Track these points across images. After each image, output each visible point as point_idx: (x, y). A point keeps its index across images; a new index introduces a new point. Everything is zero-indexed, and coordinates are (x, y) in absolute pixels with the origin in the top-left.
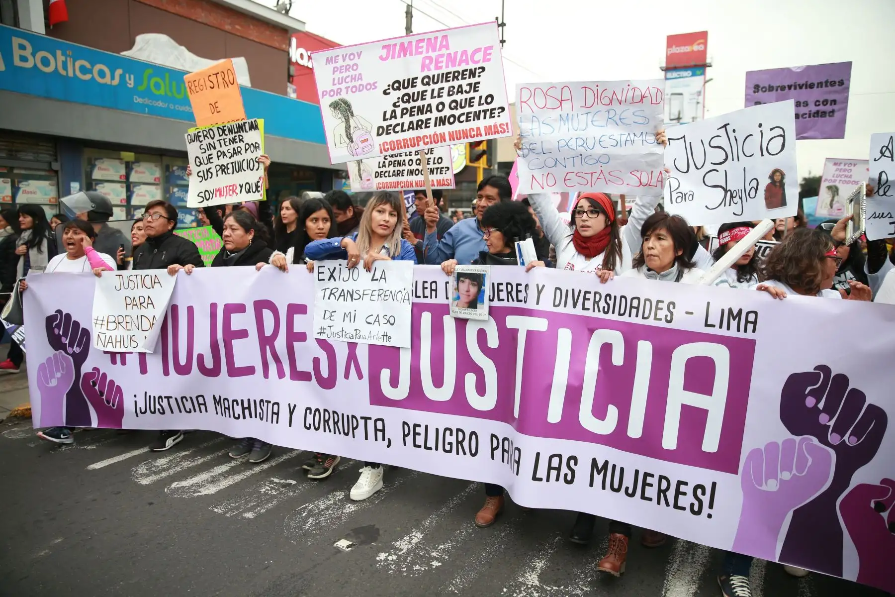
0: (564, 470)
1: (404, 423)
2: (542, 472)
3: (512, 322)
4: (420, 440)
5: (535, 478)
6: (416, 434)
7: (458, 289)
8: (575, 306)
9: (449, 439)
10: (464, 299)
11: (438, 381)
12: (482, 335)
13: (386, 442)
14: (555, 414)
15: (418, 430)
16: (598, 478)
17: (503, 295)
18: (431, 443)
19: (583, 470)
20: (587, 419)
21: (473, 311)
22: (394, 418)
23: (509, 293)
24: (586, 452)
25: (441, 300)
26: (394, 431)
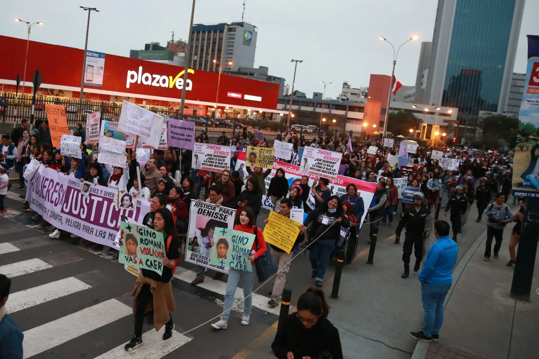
0: (103, 235)
1: (67, 219)
2: (98, 234)
3: (93, 198)
4: (70, 224)
5: (96, 236)
6: (69, 222)
7: (84, 187)
8: (108, 196)
9: (76, 224)
10: (84, 190)
11: (76, 209)
12: (86, 199)
13: (61, 223)
14: (102, 221)
15: (70, 221)
16: (110, 237)
17: (92, 191)
18: (72, 225)
19: (107, 235)
20: (109, 223)
21: (85, 193)
22: (65, 216)
23: (93, 190)
24: (108, 231)
25: (79, 189)
26: (64, 220)
